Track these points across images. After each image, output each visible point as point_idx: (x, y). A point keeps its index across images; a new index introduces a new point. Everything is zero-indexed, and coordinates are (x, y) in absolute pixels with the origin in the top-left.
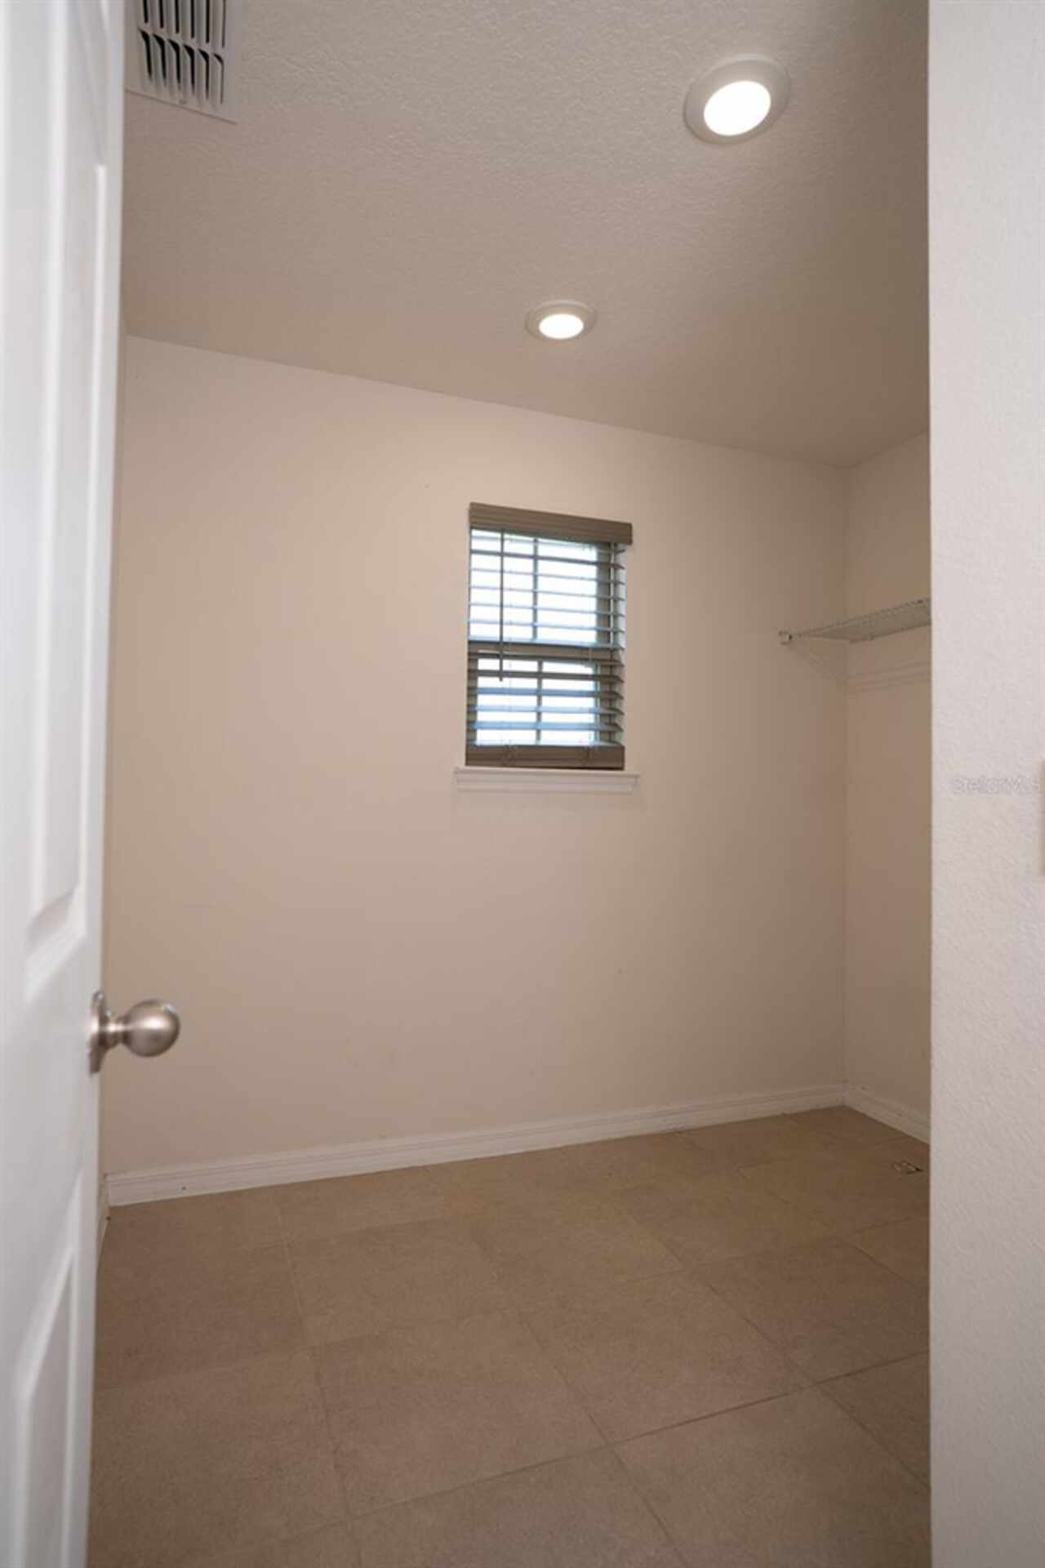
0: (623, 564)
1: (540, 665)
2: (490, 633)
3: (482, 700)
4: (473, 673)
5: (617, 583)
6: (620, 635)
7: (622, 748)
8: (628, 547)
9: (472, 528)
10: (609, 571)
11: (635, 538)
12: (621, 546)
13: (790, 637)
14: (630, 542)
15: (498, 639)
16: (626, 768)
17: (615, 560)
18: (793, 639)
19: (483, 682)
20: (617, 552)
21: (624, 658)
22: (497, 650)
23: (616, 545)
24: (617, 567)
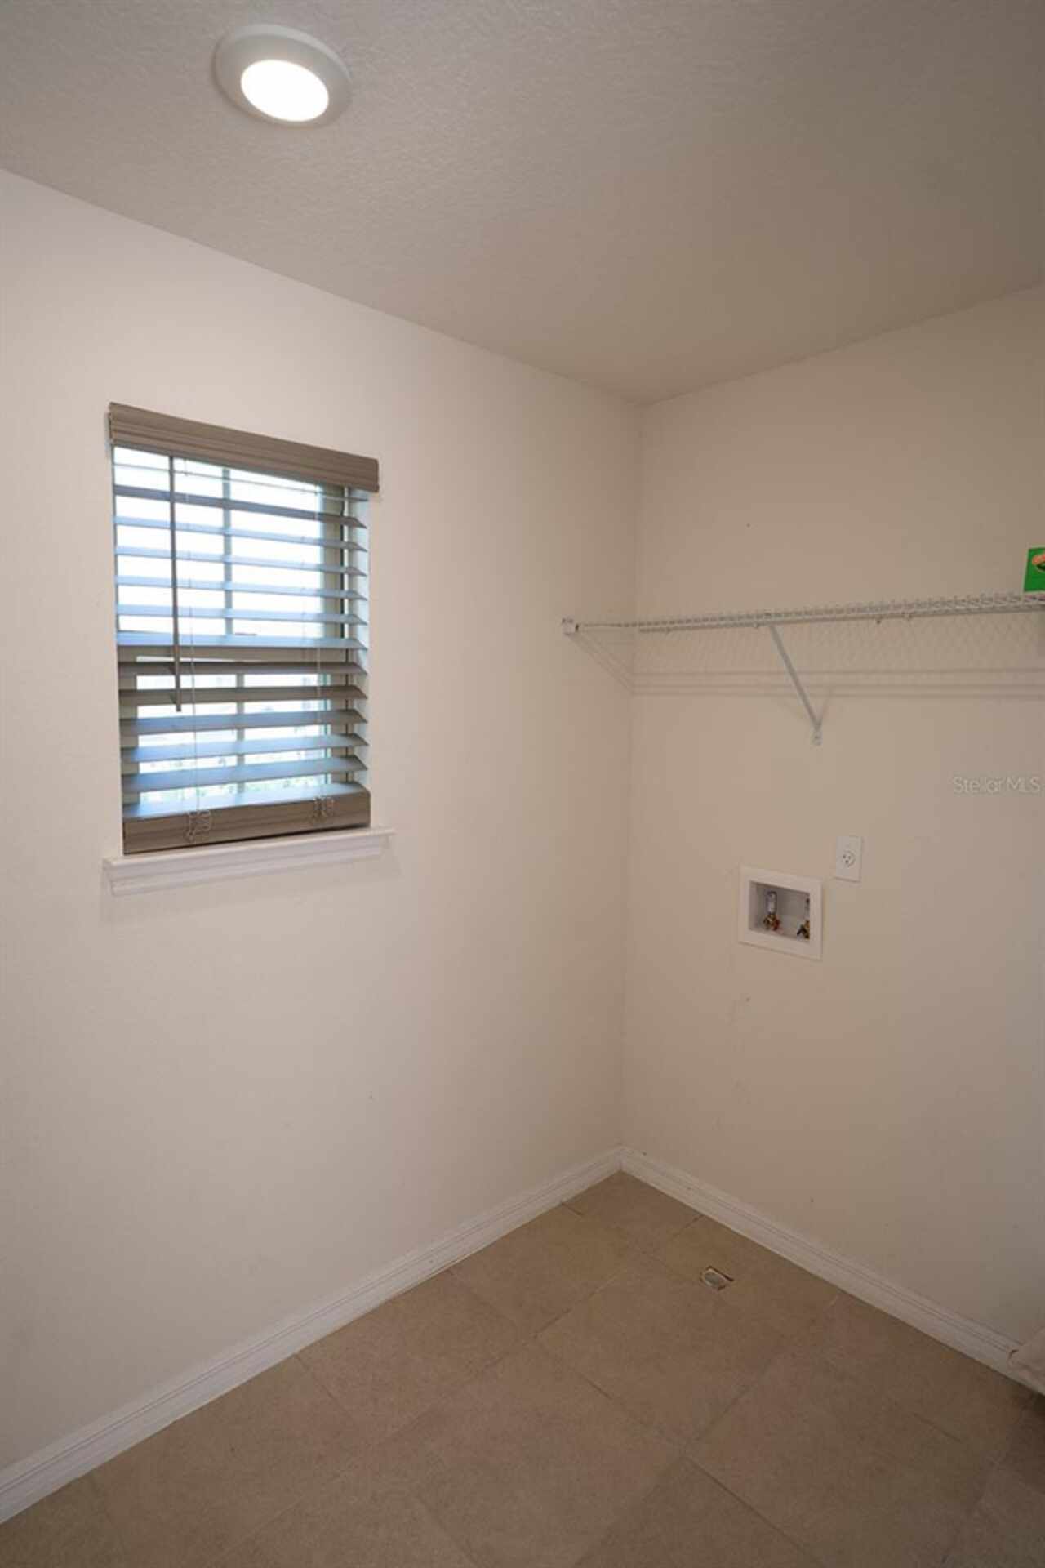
0: (361, 520)
1: (240, 680)
2: (159, 629)
3: (145, 741)
4: (129, 696)
5: (354, 548)
6: (360, 628)
7: (366, 796)
8: (371, 496)
9: (112, 447)
10: (342, 528)
11: (382, 483)
12: (359, 493)
13: (577, 627)
14: (374, 487)
15: (171, 643)
16: (373, 823)
17: (350, 511)
18: (580, 629)
19: (145, 712)
20: (352, 500)
21: (365, 662)
22: (169, 656)
23: (350, 490)
24: (354, 523)
